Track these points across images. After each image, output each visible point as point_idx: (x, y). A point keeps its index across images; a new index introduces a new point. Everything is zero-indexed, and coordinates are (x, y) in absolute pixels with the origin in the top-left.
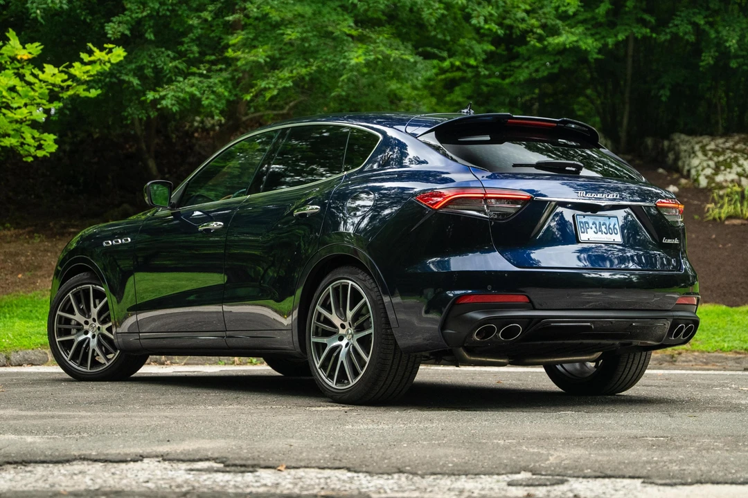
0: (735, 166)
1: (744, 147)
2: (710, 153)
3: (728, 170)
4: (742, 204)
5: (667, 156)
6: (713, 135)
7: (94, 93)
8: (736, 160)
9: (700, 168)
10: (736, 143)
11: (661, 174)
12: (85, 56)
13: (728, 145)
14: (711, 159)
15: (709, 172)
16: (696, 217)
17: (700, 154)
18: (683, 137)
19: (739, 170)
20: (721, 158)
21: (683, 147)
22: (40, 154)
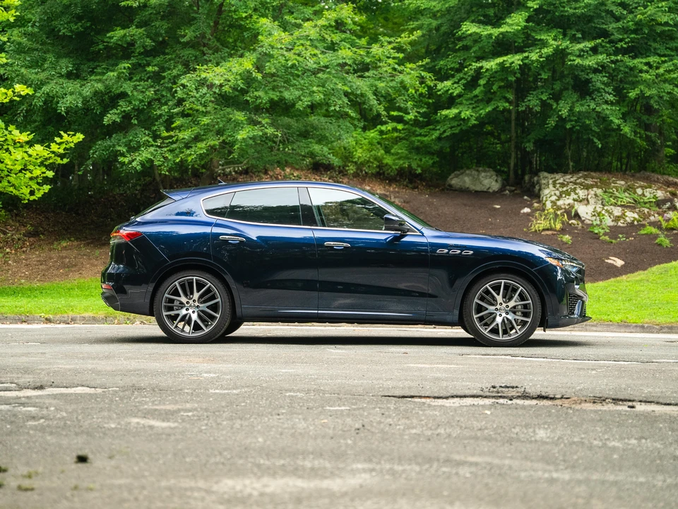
0: (572, 194)
1: (583, 181)
2: (558, 185)
3: (567, 197)
4: (555, 221)
5: (535, 187)
6: (565, 172)
7: (65, 161)
8: (575, 189)
9: (549, 196)
10: (579, 178)
11: (526, 200)
12: (58, 140)
13: (572, 180)
14: (558, 189)
15: (554, 198)
16: (525, 230)
17: (551, 186)
18: (546, 174)
19: (576, 197)
20: (565, 189)
21: (543, 182)
22: (32, 198)
